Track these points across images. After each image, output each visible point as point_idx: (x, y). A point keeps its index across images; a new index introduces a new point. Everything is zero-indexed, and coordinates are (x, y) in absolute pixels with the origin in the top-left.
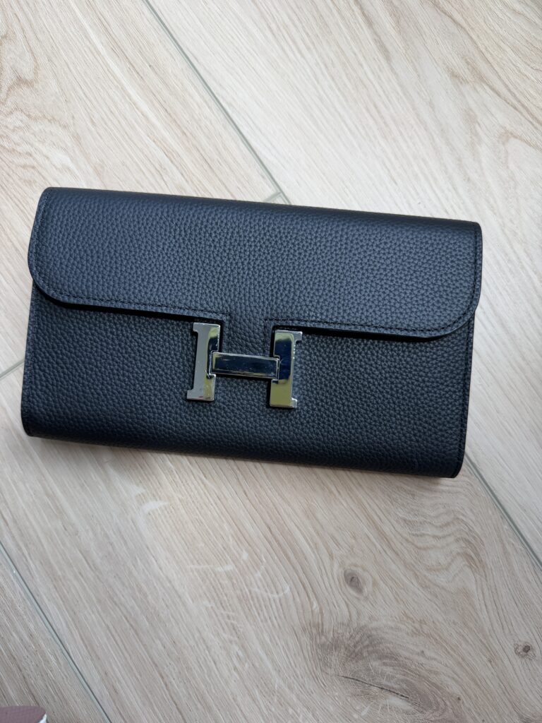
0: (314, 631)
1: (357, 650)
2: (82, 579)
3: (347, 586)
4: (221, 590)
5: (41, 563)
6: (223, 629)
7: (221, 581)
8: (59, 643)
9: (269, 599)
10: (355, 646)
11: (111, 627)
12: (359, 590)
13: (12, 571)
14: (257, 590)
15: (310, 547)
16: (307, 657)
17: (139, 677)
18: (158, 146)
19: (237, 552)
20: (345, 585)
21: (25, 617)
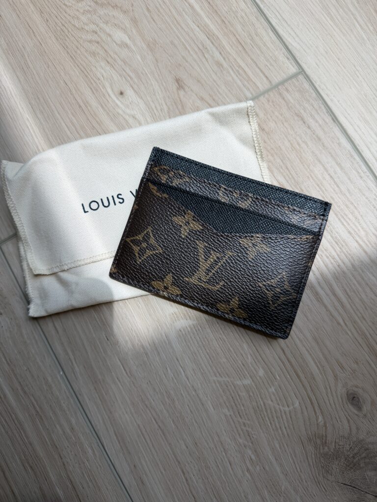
0: (319, 442)
1: (355, 461)
2: (119, 383)
3: (349, 404)
4: (239, 401)
5: (85, 367)
6: (239, 435)
7: (240, 394)
8: (96, 437)
9: (281, 411)
10: (353, 457)
11: (142, 427)
12: (359, 408)
13: (59, 372)
14: (270, 402)
15: (319, 369)
16: (311, 464)
17: (163, 472)
18: (201, 30)
19: (255, 369)
20: (347, 403)
21: (68, 412)
